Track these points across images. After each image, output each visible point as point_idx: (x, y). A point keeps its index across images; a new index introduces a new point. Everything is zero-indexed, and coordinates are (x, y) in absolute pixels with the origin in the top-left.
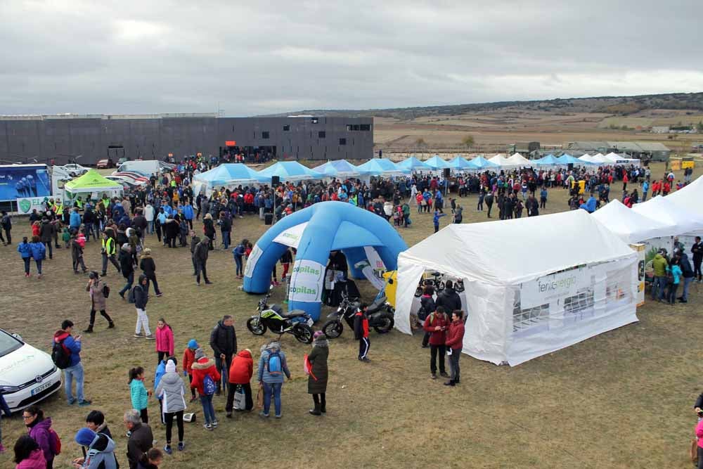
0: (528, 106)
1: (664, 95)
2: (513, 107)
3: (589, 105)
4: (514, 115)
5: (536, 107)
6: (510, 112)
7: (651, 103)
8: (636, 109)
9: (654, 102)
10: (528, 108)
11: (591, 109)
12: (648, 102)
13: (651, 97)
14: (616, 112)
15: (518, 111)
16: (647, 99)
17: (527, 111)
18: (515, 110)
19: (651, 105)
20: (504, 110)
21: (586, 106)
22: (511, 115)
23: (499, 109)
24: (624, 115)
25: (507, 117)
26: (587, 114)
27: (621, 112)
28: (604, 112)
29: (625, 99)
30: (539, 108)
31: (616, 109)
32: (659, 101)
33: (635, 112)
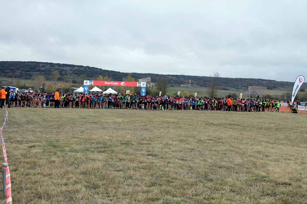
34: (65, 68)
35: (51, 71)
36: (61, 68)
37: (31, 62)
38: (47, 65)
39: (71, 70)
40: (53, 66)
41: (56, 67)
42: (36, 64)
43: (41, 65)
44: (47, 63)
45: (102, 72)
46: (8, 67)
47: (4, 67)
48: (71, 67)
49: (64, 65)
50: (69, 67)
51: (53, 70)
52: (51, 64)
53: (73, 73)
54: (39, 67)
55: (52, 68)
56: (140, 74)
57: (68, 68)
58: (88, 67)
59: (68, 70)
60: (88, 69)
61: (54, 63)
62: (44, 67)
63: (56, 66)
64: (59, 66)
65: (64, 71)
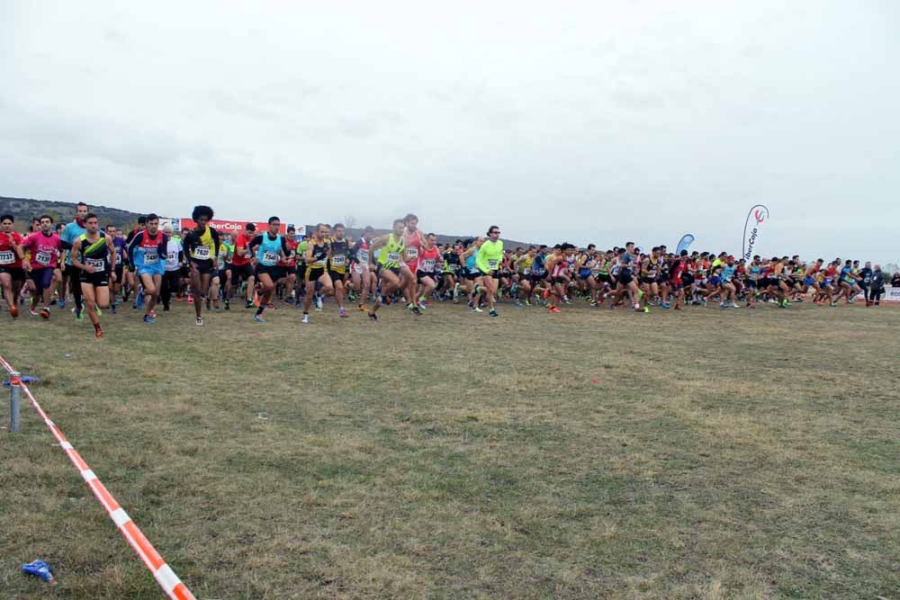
34: (58, 209)
35: (32, 214)
36: (52, 209)
38: (24, 204)
40: (36, 206)
41: (43, 207)
43: (11, 203)
44: (24, 201)
49: (58, 204)
50: (66, 208)
51: (35, 212)
52: (31, 201)
54: (8, 206)
55: (35, 208)
57: (65, 210)
58: (103, 207)
60: (102, 210)
61: (37, 201)
62: (18, 206)
63: (41, 205)
64: (48, 206)
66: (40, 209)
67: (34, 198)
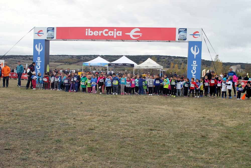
0: (24, 58)
1: (90, 55)
2: (16, 58)
3: (55, 59)
4: (15, 62)
5: (28, 58)
6: (13, 61)
7: (84, 59)
8: (76, 61)
9: (85, 59)
10: (24, 59)
11: (55, 61)
12: (82, 59)
13: (84, 56)
14: (67, 62)
15: (18, 60)
16: (82, 57)
17: (23, 60)
18: (16, 60)
19: (83, 60)
20: (11, 59)
21: (53, 59)
22: (13, 62)
23: (8, 59)
24: (69, 64)
25: (11, 63)
26: (53, 63)
27: (69, 62)
28: (61, 62)
29: (72, 57)
30: (30, 59)
31: (67, 61)
32: (87, 58)
33: (75, 63)
35: (169, 61)
36: (176, 59)
37: (156, 55)
38: (166, 57)
39: (183, 61)
40: (170, 58)
41: (173, 58)
42: (159, 57)
43: (162, 57)
44: (166, 56)
45: (204, 62)
46: (141, 59)
47: (138, 59)
48: (183, 59)
49: (178, 57)
50: (181, 59)
51: (170, 61)
52: (169, 56)
53: (184, 63)
54: (161, 59)
55: (170, 59)
56: (232, 63)
59: (180, 61)
61: (171, 56)
62: (164, 58)
63: (172, 58)
64: (175, 58)
65: (178, 61)
66: (172, 59)
67: (170, 56)
